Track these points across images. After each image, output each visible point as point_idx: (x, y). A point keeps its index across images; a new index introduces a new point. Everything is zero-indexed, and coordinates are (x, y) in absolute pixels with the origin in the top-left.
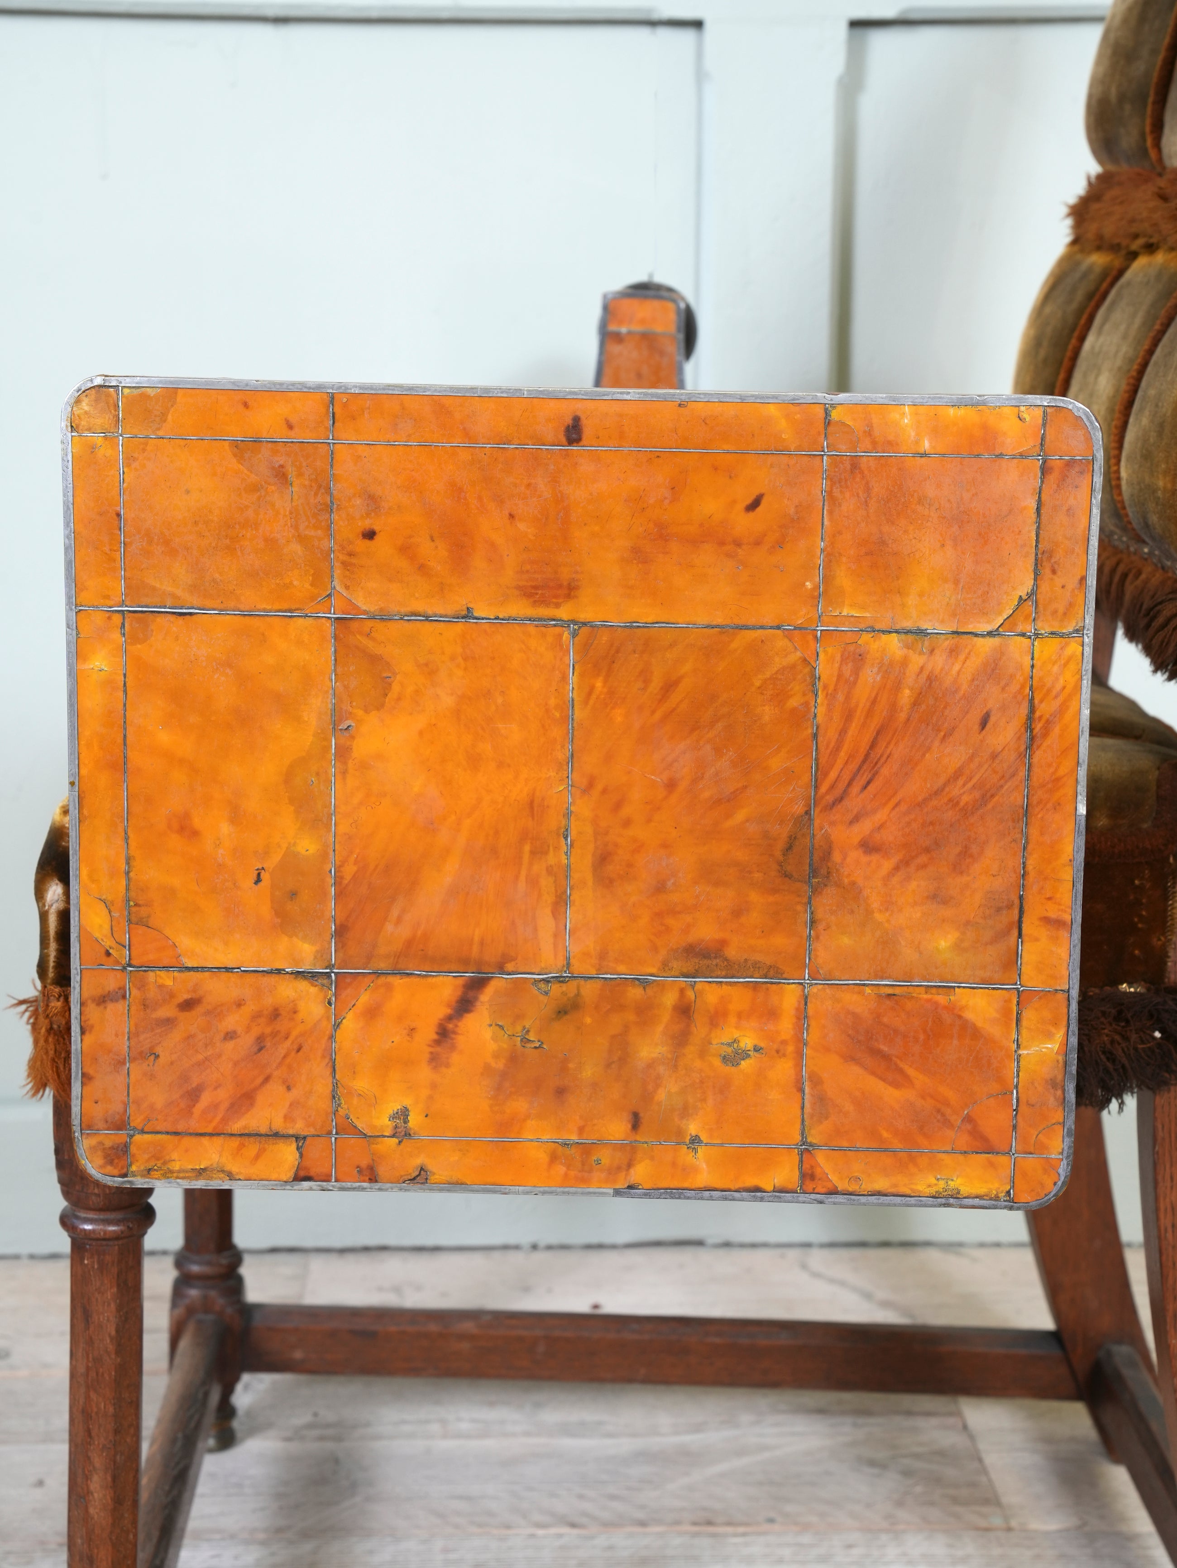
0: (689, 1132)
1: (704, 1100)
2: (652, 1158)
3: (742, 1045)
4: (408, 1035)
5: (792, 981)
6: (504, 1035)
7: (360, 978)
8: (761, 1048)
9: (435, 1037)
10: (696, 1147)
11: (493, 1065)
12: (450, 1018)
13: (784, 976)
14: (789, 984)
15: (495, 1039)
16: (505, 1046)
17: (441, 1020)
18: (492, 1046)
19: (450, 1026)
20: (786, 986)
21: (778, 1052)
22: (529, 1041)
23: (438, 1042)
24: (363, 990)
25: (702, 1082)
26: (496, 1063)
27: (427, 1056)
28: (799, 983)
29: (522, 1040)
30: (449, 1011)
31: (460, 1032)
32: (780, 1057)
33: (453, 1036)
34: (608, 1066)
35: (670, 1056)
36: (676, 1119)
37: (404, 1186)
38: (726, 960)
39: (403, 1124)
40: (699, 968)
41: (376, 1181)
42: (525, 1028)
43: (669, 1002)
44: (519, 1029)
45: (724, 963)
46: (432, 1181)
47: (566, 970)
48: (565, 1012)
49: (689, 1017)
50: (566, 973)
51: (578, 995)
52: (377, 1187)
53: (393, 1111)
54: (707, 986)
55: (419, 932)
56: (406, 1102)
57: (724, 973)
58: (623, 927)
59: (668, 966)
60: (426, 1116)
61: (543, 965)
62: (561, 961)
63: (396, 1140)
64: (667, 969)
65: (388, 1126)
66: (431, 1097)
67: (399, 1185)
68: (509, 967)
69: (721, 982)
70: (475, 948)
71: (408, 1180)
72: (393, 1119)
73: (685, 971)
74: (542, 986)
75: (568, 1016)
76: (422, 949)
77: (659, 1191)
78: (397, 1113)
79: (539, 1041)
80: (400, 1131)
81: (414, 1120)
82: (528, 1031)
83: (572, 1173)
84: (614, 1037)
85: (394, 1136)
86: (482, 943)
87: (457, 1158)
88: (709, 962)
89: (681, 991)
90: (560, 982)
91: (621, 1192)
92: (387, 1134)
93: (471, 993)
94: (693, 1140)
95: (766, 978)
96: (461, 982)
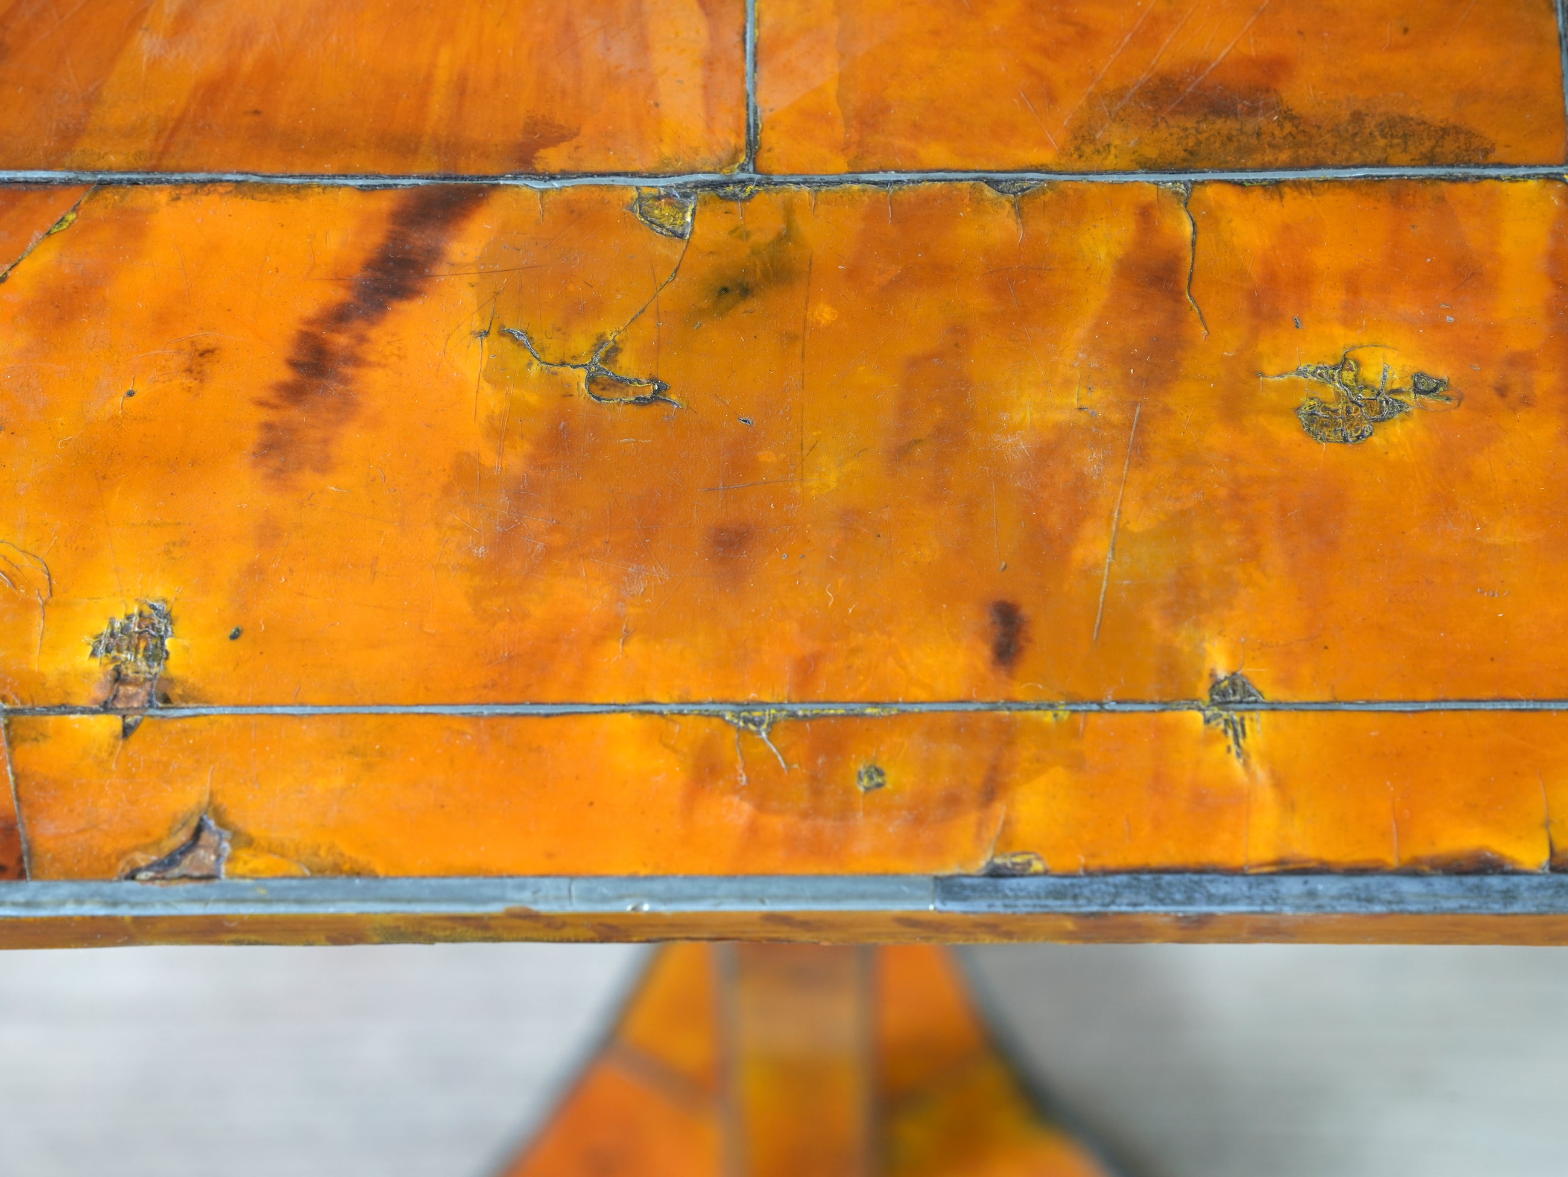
0: (1207, 666)
1: (1253, 555)
2: (1076, 763)
3: (1372, 373)
4: (189, 370)
5: (1521, 172)
6: (529, 365)
7: (33, 199)
8: (1441, 382)
9: (286, 375)
10: (1236, 717)
11: (489, 459)
12: (339, 316)
13: (1493, 158)
14: (1513, 179)
15: (496, 375)
16: (533, 399)
17: (309, 322)
18: (492, 400)
19: (341, 340)
20: (1506, 186)
21: (1502, 391)
22: (620, 382)
23: (293, 393)
24: (38, 234)
25: (1238, 497)
26: (500, 454)
27: (252, 437)
28: (1548, 178)
29: (591, 380)
30: (337, 295)
31: (373, 358)
32: (1514, 410)
33: (349, 371)
34: (900, 454)
35: (1116, 417)
36: (1156, 624)
37: (130, 892)
38: (1289, 116)
39: (143, 666)
40: (1199, 143)
41: (21, 875)
42: (601, 341)
43: (1102, 252)
44: (581, 344)
45: (1281, 126)
46: (240, 868)
47: (743, 159)
48: (746, 292)
49: (1177, 297)
50: (743, 169)
51: (786, 237)
52: (20, 897)
53: (112, 623)
54: (1231, 197)
55: (249, 61)
56: (160, 591)
57: (1284, 156)
58: (936, 33)
59: (1093, 141)
60: (234, 637)
61: (667, 150)
62: (731, 138)
63: (110, 724)
64: (1088, 149)
65: (87, 675)
66: (255, 572)
67: (107, 888)
68: (553, 158)
69: (1278, 183)
70: (438, 105)
71: (149, 868)
72: (108, 650)
73: (1152, 153)
74: (663, 212)
75: (754, 304)
76: (257, 112)
77: (1111, 880)
78: (124, 629)
79: (653, 380)
80: (131, 689)
81: (186, 649)
82: (615, 350)
83: (776, 824)
84: (915, 363)
85: (106, 707)
86: (461, 88)
87: (339, 781)
88: (1224, 125)
89: (1146, 214)
90: (725, 198)
91: (963, 887)
92: (82, 702)
93: (419, 239)
94: (1224, 694)
95: (1432, 164)
96: (383, 203)
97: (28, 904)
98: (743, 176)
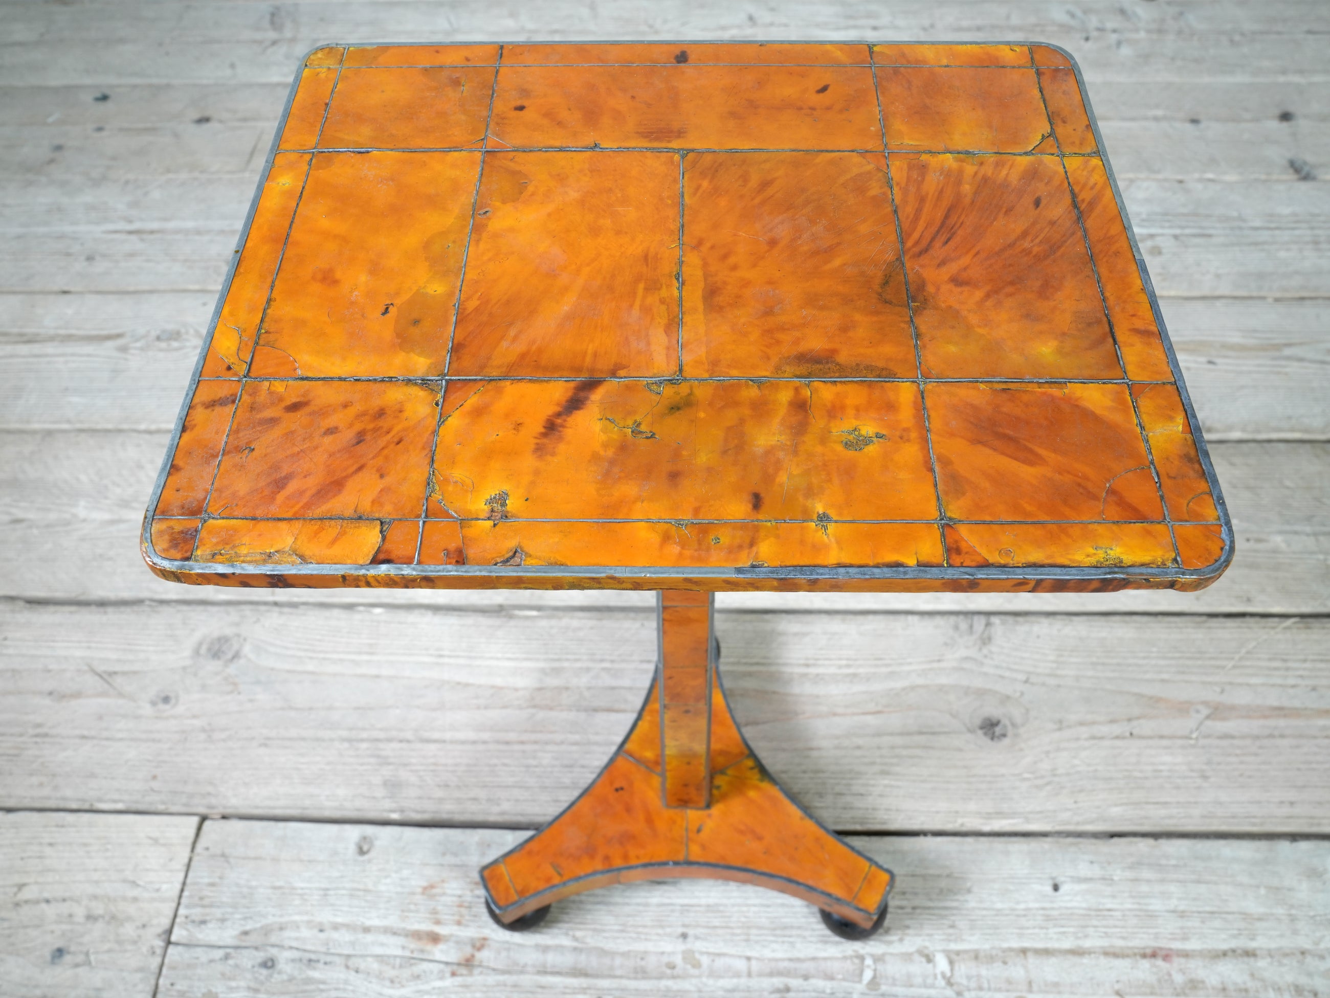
0: (817, 510)
1: (829, 480)
2: (777, 537)
3: (864, 432)
4: (515, 429)
5: (905, 380)
6: (614, 428)
7: (471, 384)
8: (884, 435)
9: (543, 430)
10: (825, 524)
11: (602, 453)
12: (559, 415)
13: (896, 376)
14: (903, 382)
15: (604, 430)
16: (615, 437)
17: (550, 416)
18: (603, 437)
19: (559, 421)
20: (901, 383)
21: (901, 438)
22: (641, 432)
23: (544, 435)
24: (472, 393)
25: (825, 465)
26: (605, 451)
27: (533, 446)
28: (912, 382)
29: (633, 432)
30: (558, 409)
31: (568, 425)
32: (905, 442)
33: (561, 429)
34: (725, 452)
35: (788, 443)
36: (801, 499)
37: (495, 569)
38: (838, 364)
39: (500, 508)
40: (812, 371)
41: (464, 564)
42: (635, 421)
43: (784, 399)
44: (630, 422)
45: (836, 367)
46: (527, 563)
47: (678, 373)
48: (679, 409)
49: (806, 411)
50: (678, 376)
51: (691, 394)
52: (463, 570)
53: (491, 496)
54: (821, 385)
55: (534, 348)
56: (505, 487)
57: (837, 375)
58: (734, 341)
59: (781, 370)
60: (526, 500)
61: (655, 371)
62: (674, 367)
63: (491, 523)
64: (779, 372)
65: (483, 510)
66: (533, 483)
67: (488, 568)
68: (622, 373)
69: (835, 381)
70: (588, 359)
71: (500, 563)
72: (490, 503)
73: (798, 373)
74: (654, 387)
75: (681, 412)
76: (536, 361)
77: (788, 568)
78: (494, 498)
79: (651, 432)
80: (496, 514)
81: (513, 503)
82: (640, 424)
83: (687, 553)
84: (729, 429)
85: (489, 519)
86: (595, 355)
87: (557, 540)
88: (821, 366)
89: (797, 389)
90: (673, 384)
91: (744, 570)
92: (482, 517)
93: (582, 394)
94: (821, 518)
95: (879, 378)
96: (572, 385)
97: (466, 572)
98: (678, 378)
